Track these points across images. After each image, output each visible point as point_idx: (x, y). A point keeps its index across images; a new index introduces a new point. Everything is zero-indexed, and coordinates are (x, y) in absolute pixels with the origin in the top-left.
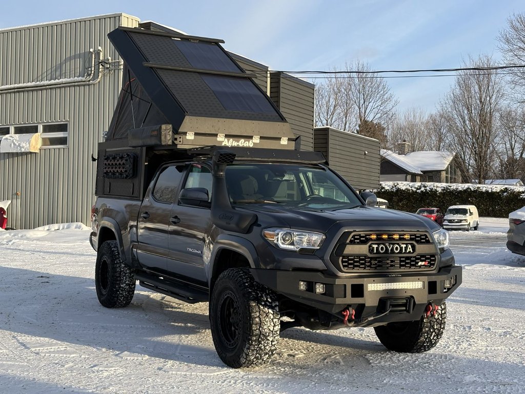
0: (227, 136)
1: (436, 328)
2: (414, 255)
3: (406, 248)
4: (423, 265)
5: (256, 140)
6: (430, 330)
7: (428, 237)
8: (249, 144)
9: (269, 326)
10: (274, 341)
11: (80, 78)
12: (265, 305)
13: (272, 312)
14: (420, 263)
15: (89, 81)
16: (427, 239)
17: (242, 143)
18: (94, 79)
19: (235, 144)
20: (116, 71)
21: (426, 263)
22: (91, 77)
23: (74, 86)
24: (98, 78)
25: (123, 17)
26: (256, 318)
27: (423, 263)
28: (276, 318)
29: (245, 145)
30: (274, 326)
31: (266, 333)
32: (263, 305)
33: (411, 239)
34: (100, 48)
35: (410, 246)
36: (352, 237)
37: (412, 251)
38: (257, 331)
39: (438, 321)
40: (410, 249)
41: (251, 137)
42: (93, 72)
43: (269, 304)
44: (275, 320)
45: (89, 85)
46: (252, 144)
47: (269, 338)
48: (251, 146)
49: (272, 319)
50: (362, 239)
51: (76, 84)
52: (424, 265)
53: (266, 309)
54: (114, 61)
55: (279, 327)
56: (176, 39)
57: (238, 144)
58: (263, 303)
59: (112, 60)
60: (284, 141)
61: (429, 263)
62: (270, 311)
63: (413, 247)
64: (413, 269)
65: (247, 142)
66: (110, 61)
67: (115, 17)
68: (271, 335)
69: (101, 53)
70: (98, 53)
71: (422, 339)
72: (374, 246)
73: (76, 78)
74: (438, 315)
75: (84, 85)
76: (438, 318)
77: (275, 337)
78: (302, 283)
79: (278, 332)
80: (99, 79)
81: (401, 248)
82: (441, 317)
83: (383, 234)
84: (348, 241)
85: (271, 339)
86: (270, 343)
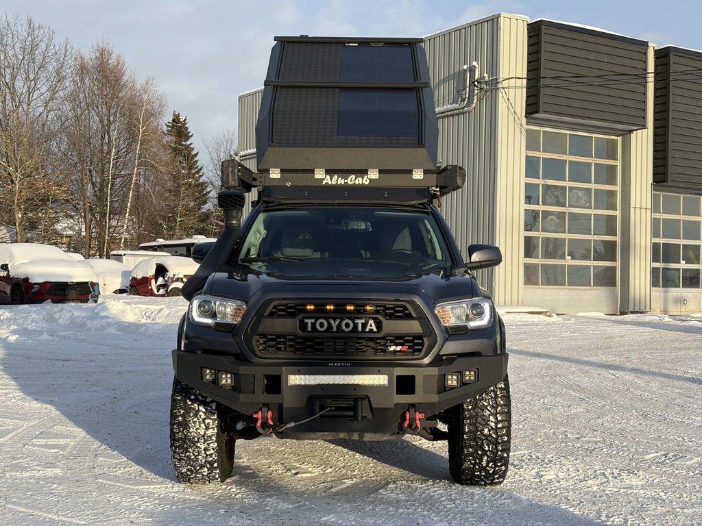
0: (328, 172)
1: (487, 449)
2: (381, 335)
3: (364, 326)
4: (397, 351)
5: (374, 175)
6: (476, 451)
7: (408, 310)
8: (365, 181)
9: (198, 429)
10: (208, 450)
11: (454, 106)
12: (193, 401)
13: (204, 410)
14: (392, 348)
15: (464, 108)
16: (406, 312)
17: (352, 180)
18: (469, 104)
19: (341, 182)
20: (494, 91)
21: (405, 348)
22: (465, 103)
23: (448, 116)
24: (473, 103)
25: (502, 18)
26: (179, 416)
27: (399, 348)
28: (210, 419)
29: (357, 183)
30: (207, 428)
31: (194, 438)
32: (191, 400)
33: (377, 312)
34: (475, 63)
35: (371, 322)
36: (273, 308)
37: (375, 330)
38: (180, 434)
39: (489, 438)
40: (372, 325)
41: (365, 172)
42: (467, 96)
43: (201, 399)
44: (207, 421)
45: (463, 113)
46: (368, 181)
47: (199, 445)
48: (366, 182)
49: (204, 420)
50: (289, 310)
51: (449, 113)
52: (400, 351)
53: (196, 406)
54: (491, 79)
55: (216, 431)
56: (351, 45)
57: (346, 181)
58: (193, 397)
59: (489, 77)
60: (418, 175)
61: (410, 347)
62: (201, 408)
63: (379, 325)
64: (380, 356)
65: (360, 179)
66: (487, 79)
67: (493, 20)
68: (202, 441)
69: (477, 70)
70: (472, 70)
71: (467, 464)
72: (306, 321)
73: (449, 105)
74: (489, 431)
75: (458, 114)
76: (490, 435)
77: (208, 444)
78: (208, 371)
79: (214, 438)
80: (474, 105)
81: (356, 326)
82: (496, 434)
83: (346, 304)
84: (267, 313)
85: (203, 447)
86: (203, 452)
